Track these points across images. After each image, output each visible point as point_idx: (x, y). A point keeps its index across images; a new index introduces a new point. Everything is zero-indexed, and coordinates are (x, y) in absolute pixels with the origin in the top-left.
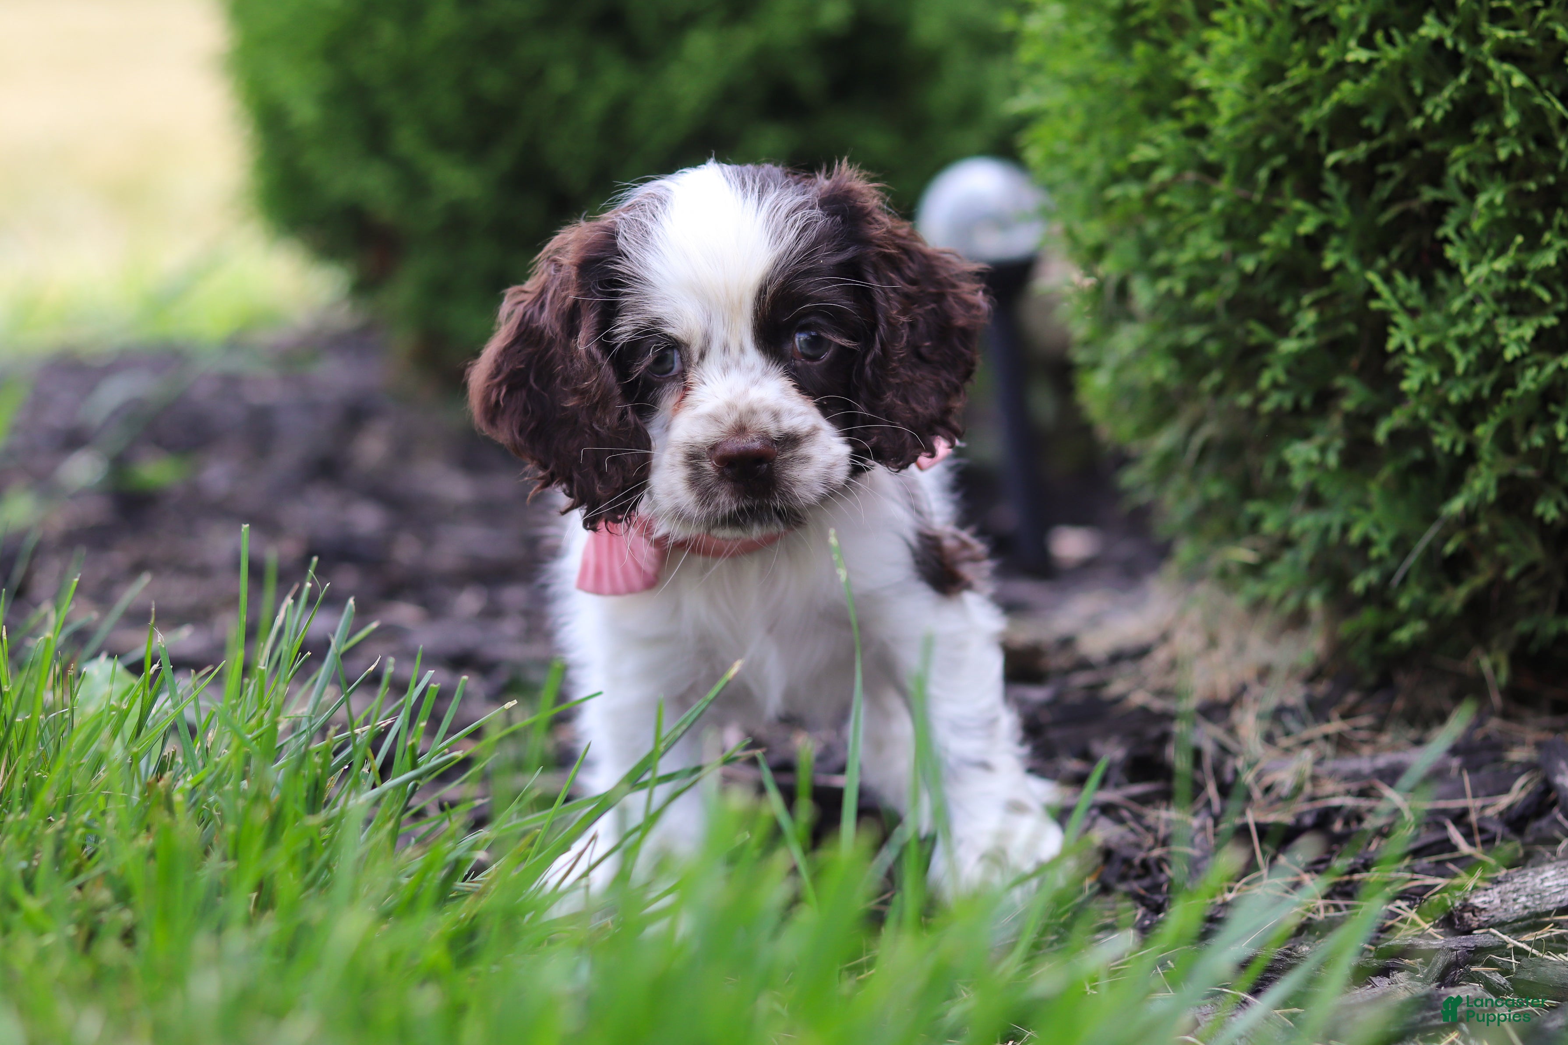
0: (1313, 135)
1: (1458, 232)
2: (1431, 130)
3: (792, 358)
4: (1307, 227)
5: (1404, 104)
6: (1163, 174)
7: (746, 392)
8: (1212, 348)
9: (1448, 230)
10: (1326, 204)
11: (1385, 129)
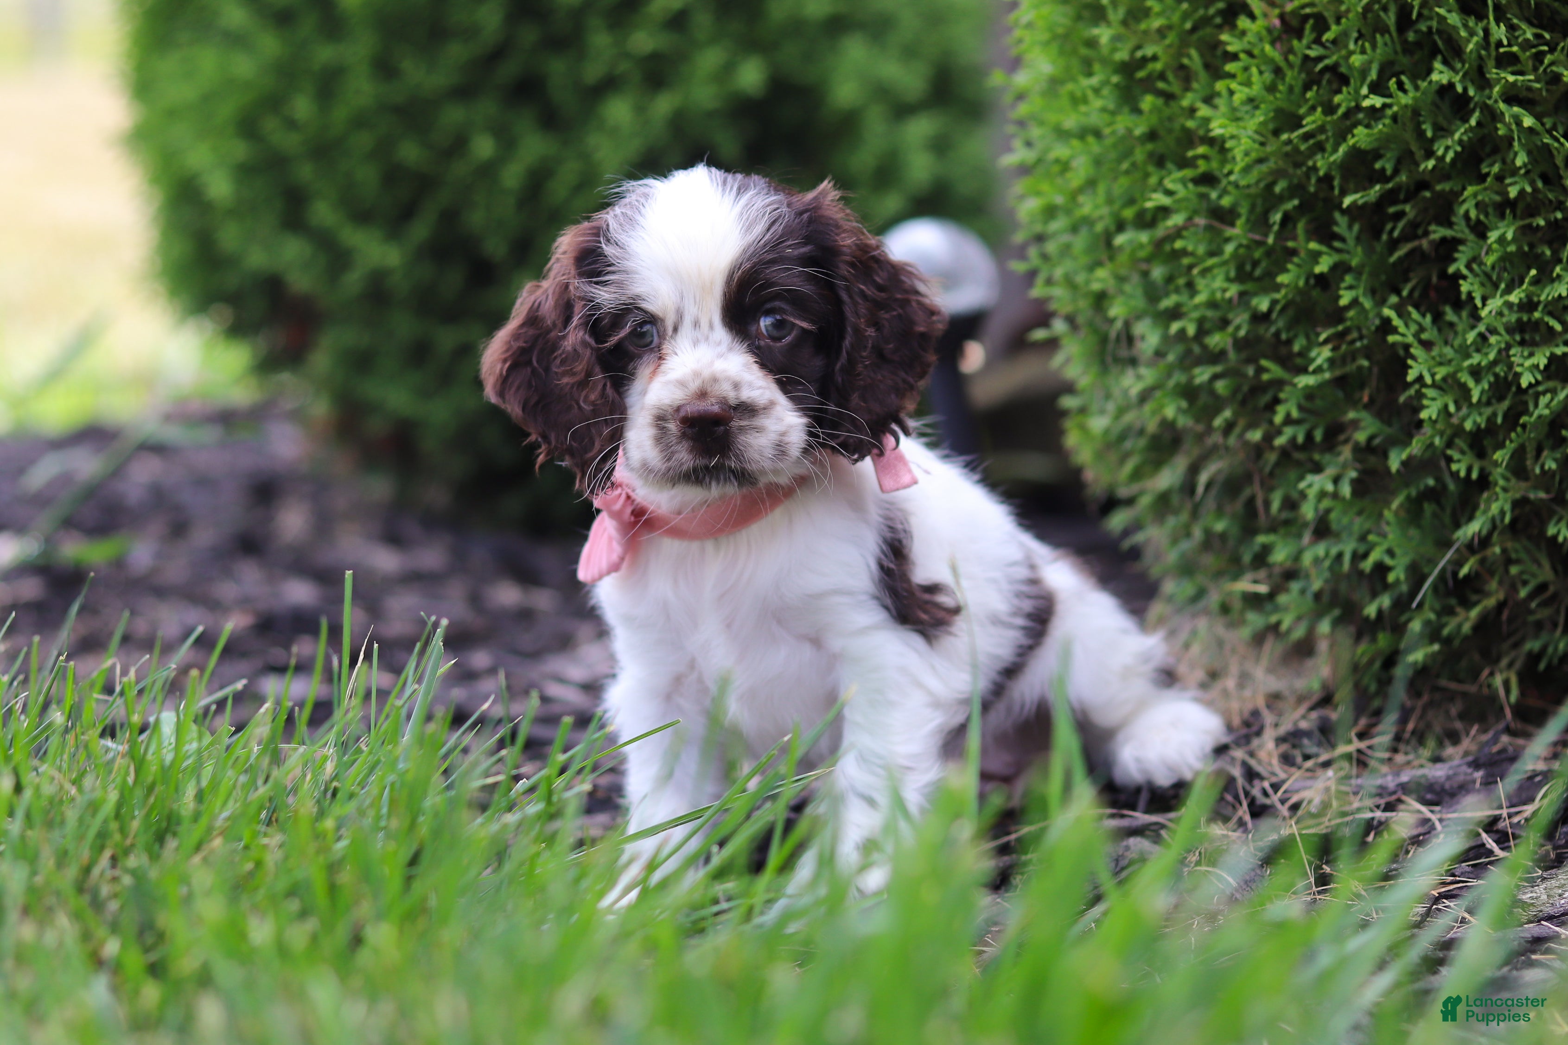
0: (1327, 179)
1: (1468, 266)
2: (1442, 173)
3: (756, 337)
4: (1322, 267)
5: (1414, 147)
6: (1177, 220)
7: (712, 363)
8: (1221, 386)
9: (1459, 266)
10: (1337, 244)
11: (1396, 171)
